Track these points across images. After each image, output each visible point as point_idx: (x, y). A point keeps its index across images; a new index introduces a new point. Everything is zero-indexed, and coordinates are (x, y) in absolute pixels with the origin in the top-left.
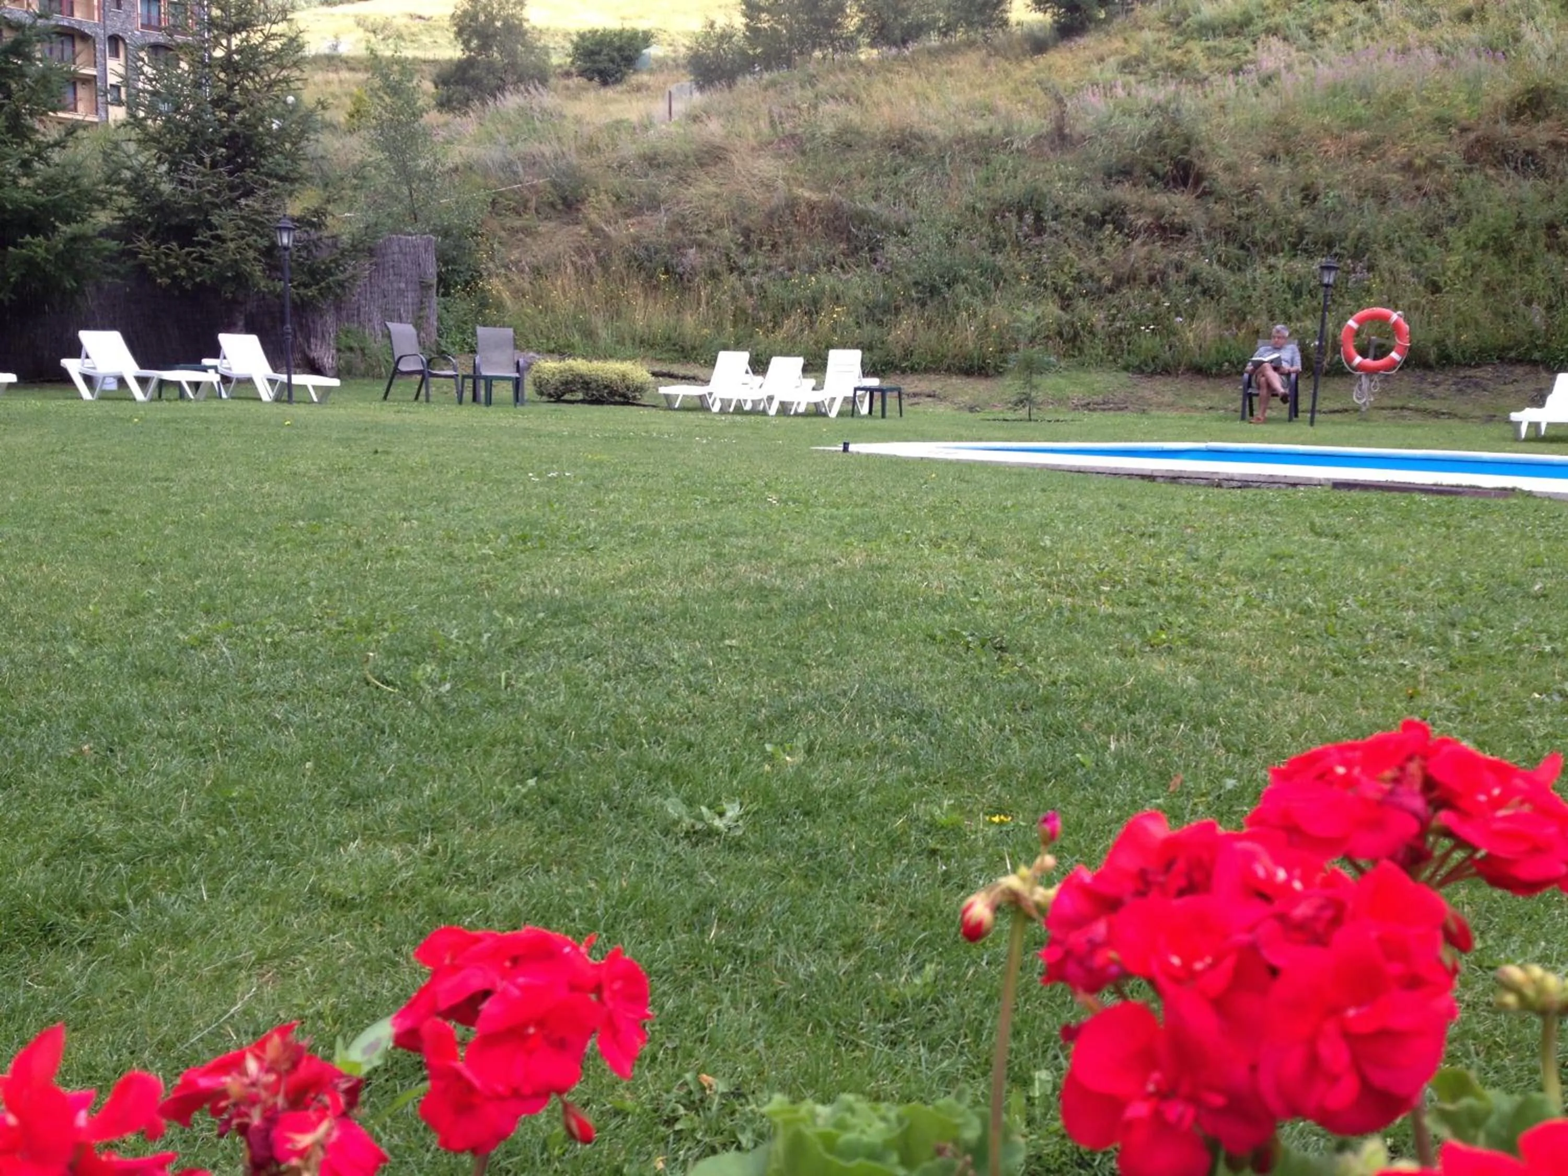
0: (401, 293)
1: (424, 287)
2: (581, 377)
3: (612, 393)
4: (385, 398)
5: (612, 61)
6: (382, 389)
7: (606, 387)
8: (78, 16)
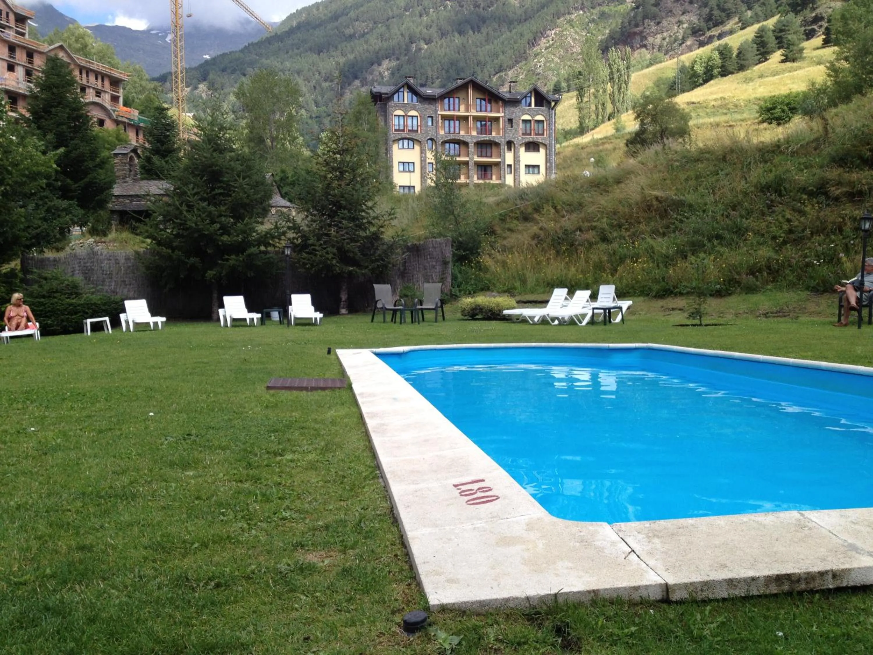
0: (434, 267)
1: (445, 263)
2: (479, 306)
3: (493, 314)
4: (372, 321)
5: (783, 111)
6: (370, 317)
7: (490, 311)
8: (494, 134)
